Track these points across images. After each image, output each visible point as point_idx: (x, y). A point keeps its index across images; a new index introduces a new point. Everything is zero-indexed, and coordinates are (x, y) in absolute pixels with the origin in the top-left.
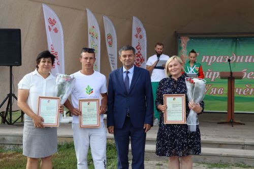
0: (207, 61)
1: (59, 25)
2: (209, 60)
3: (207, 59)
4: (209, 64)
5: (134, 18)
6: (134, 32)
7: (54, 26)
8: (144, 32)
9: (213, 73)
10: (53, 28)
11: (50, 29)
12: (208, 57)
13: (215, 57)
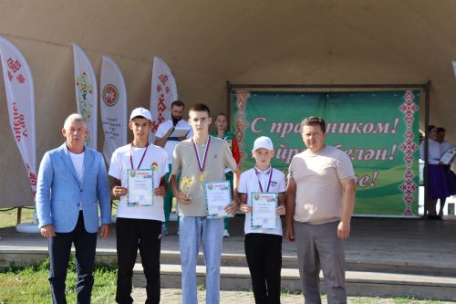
0: (278, 131)
1: (25, 70)
2: (282, 130)
3: (279, 128)
4: (283, 136)
5: (156, 59)
6: (155, 82)
7: (18, 72)
8: (172, 82)
9: (288, 151)
10: (15, 75)
11: (11, 78)
12: (280, 125)
13: (291, 125)
